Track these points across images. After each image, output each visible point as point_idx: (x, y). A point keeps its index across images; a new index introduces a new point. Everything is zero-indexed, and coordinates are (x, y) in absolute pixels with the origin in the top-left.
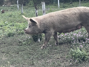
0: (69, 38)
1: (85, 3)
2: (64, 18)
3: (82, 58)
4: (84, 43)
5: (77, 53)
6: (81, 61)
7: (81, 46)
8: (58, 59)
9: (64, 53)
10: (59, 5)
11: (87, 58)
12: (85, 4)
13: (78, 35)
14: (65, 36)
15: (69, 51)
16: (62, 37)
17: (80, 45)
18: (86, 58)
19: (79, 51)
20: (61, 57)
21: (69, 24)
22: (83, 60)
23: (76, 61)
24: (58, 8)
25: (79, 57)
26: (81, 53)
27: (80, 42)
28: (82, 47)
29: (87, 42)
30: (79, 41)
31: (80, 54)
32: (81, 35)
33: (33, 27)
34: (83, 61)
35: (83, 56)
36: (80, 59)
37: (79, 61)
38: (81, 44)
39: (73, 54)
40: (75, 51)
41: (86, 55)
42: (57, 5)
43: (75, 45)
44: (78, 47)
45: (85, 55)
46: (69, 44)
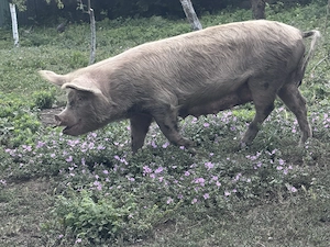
0: (53, 155)
1: (114, 26)
2: (194, 62)
3: (100, 229)
4: (106, 172)
5: (81, 210)
6: (97, 240)
7: (96, 183)
8: (13, 235)
9: (33, 215)
10: (16, 36)
11: (119, 229)
12: (113, 30)
13: (85, 143)
14: (39, 152)
15: (52, 205)
16: (28, 153)
17: (95, 179)
18: (114, 230)
19: (89, 202)
20: (23, 230)
21: (208, 81)
22: (105, 235)
23: (79, 240)
24: (13, 46)
25: (89, 225)
26: (95, 211)
27: (92, 170)
28: (99, 188)
29: (119, 171)
30: (90, 166)
31: (91, 213)
32: (96, 145)
33: (84, 104)
34: (103, 240)
35: (104, 222)
36: (94, 231)
37: (90, 239)
38: (97, 177)
39: (68, 217)
40: (76, 203)
41: (115, 218)
42: (8, 36)
43: (75, 181)
44: (83, 191)
45: (109, 217)
46: (52, 180)
